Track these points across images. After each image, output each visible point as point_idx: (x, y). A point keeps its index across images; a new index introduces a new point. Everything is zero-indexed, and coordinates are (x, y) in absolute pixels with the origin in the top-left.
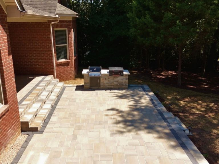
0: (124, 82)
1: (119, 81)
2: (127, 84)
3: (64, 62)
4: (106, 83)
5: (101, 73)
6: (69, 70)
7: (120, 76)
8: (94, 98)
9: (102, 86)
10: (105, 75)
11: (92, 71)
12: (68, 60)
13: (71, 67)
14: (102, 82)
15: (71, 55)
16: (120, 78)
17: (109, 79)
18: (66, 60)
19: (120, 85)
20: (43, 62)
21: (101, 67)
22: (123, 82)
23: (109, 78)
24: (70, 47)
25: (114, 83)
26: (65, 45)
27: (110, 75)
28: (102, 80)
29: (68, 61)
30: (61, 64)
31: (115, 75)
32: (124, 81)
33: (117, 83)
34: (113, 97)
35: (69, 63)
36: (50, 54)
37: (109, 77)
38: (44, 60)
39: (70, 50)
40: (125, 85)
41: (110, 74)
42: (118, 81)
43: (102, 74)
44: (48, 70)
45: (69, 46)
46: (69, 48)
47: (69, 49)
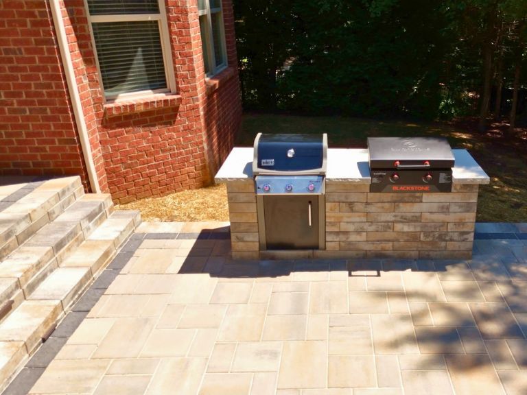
0: (455, 224)
1: (427, 215)
2: (468, 233)
3: (146, 104)
4: (351, 228)
5: (322, 175)
6: (178, 143)
7: (430, 191)
8: (274, 354)
9: (332, 244)
10: (345, 185)
11: (271, 162)
12: (169, 92)
13: (188, 129)
14: (333, 224)
15: (182, 72)
16: (431, 201)
17: (372, 209)
18: (161, 96)
19: (431, 239)
20: (16, 106)
21: (325, 136)
22: (444, 224)
23: (367, 203)
24: (175, 29)
25: (398, 227)
26: (149, 17)
27: (374, 188)
28: (331, 213)
29: (170, 97)
30: (127, 117)
31: (402, 188)
32: (451, 218)
33: (412, 229)
34: (395, 344)
35: (176, 109)
36: (49, 66)
37: (371, 195)
38: (19, 95)
39: (176, 44)
40: (456, 236)
41: (375, 180)
42: (416, 219)
43: (330, 183)
44: (47, 147)
45: (169, 25)
46: (170, 32)
47: (172, 41)
